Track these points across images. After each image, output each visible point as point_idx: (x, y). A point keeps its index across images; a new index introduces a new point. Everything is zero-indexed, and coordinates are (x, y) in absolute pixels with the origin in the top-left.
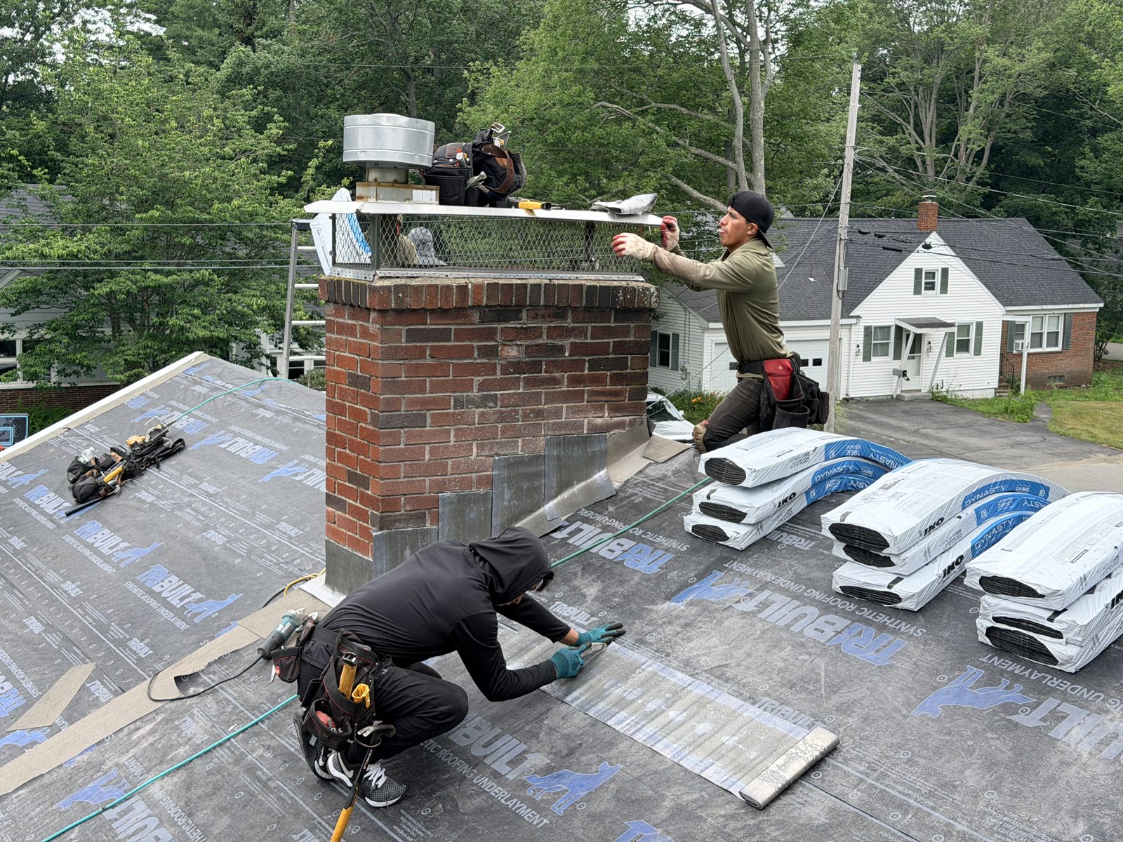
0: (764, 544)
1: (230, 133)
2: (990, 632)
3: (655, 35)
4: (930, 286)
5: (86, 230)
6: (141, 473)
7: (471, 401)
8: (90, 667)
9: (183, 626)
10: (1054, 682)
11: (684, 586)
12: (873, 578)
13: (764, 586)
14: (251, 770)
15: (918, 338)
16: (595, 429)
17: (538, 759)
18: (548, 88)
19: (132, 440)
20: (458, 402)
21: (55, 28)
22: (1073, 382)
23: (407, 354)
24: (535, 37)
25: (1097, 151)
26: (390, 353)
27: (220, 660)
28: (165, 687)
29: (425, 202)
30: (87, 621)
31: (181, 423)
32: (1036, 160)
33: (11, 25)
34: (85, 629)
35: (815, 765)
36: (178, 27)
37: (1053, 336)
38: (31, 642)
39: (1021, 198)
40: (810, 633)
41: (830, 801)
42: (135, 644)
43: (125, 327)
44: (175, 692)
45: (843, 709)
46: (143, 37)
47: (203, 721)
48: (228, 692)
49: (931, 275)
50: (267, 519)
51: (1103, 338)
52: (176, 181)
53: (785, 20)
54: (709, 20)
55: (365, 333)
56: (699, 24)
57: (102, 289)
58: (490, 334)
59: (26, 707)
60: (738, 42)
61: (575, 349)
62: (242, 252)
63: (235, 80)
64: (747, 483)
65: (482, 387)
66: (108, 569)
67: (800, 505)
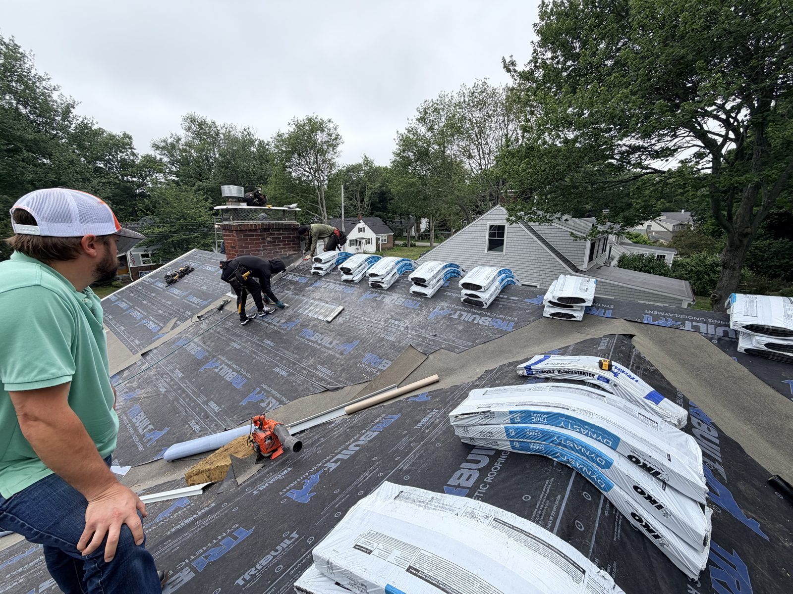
0: (327, 274)
1: (198, 202)
2: (371, 284)
3: (299, 179)
4: (362, 231)
5: (163, 226)
6: (183, 276)
7: (261, 250)
8: (176, 319)
9: (198, 307)
10: (383, 292)
11: (312, 284)
12: (349, 277)
13: (328, 282)
14: (218, 333)
15: (360, 242)
16: (290, 255)
17: (283, 321)
18: (276, 190)
19: (180, 269)
20: (258, 251)
21: (148, 178)
22: (390, 249)
23: (244, 240)
24: (270, 179)
25: (390, 204)
26: (239, 240)
27: (208, 312)
28: (195, 319)
29: (244, 206)
30: (174, 309)
31: (192, 265)
32: (379, 206)
33: (136, 178)
34: (174, 311)
35: (340, 313)
36: (182, 178)
37: (385, 240)
38: (160, 315)
39: (377, 213)
40: (338, 289)
41: (343, 319)
42: (187, 312)
43: (177, 248)
44: (198, 320)
45: (344, 302)
46: (173, 181)
47: (205, 325)
48: (211, 318)
49: (361, 229)
50: (216, 283)
51: (394, 241)
52: (186, 213)
53: (326, 176)
54: (310, 175)
55: (233, 236)
56: (308, 177)
57: (170, 240)
58: (263, 235)
59: (161, 329)
60: (317, 180)
61: (283, 238)
62: (206, 230)
63: (198, 190)
64: (323, 262)
65: (263, 247)
66: (178, 298)
67: (335, 265)
